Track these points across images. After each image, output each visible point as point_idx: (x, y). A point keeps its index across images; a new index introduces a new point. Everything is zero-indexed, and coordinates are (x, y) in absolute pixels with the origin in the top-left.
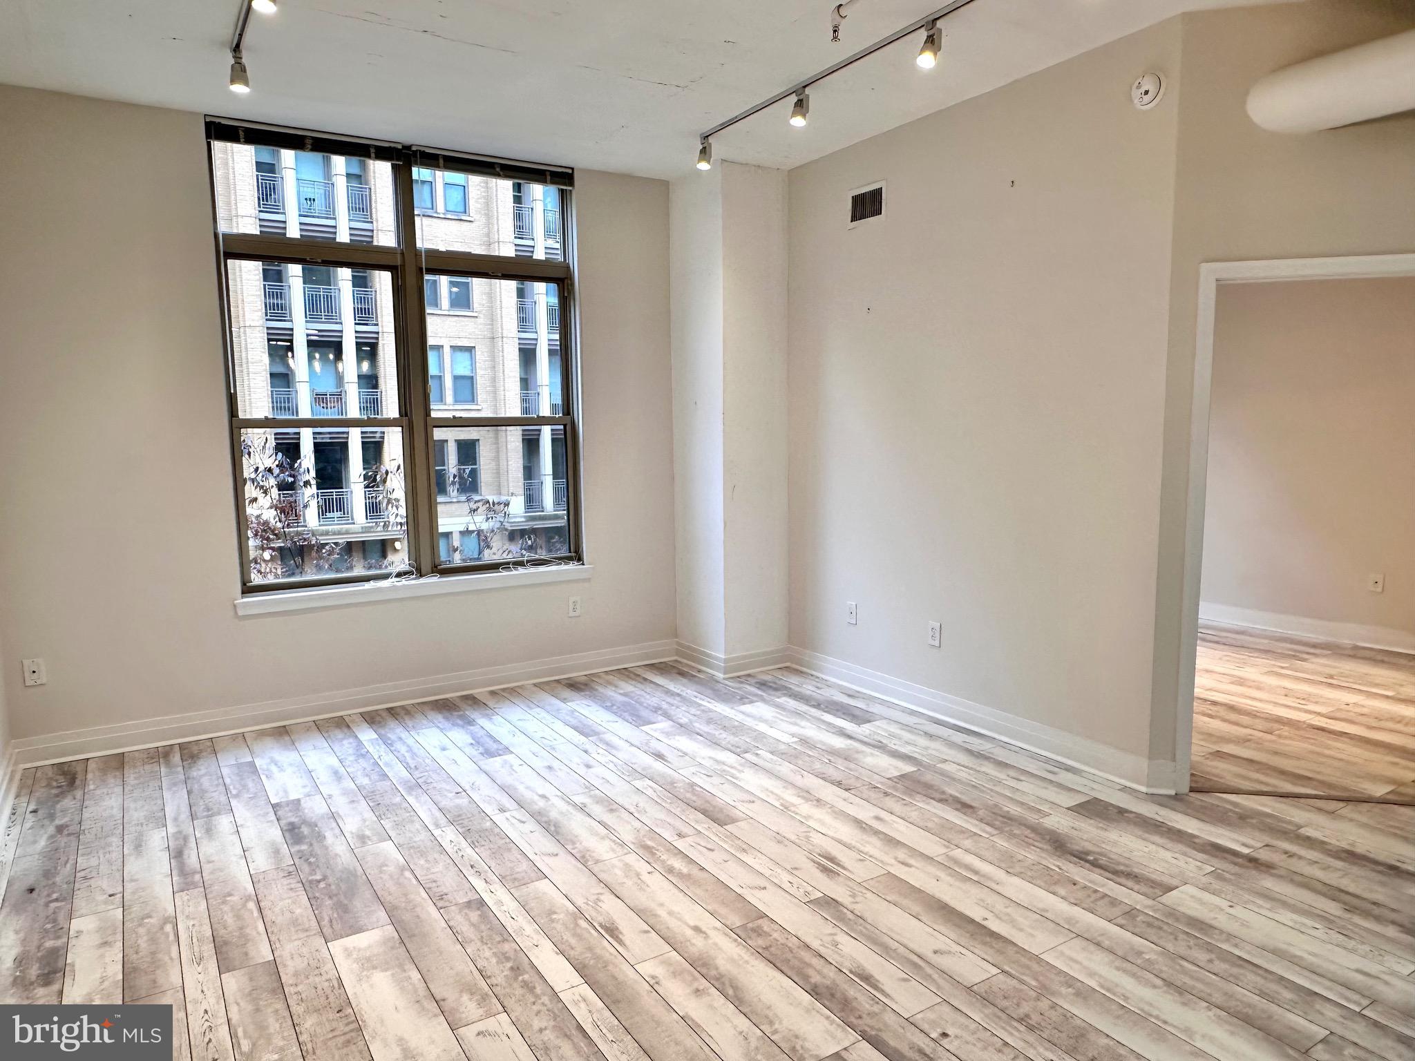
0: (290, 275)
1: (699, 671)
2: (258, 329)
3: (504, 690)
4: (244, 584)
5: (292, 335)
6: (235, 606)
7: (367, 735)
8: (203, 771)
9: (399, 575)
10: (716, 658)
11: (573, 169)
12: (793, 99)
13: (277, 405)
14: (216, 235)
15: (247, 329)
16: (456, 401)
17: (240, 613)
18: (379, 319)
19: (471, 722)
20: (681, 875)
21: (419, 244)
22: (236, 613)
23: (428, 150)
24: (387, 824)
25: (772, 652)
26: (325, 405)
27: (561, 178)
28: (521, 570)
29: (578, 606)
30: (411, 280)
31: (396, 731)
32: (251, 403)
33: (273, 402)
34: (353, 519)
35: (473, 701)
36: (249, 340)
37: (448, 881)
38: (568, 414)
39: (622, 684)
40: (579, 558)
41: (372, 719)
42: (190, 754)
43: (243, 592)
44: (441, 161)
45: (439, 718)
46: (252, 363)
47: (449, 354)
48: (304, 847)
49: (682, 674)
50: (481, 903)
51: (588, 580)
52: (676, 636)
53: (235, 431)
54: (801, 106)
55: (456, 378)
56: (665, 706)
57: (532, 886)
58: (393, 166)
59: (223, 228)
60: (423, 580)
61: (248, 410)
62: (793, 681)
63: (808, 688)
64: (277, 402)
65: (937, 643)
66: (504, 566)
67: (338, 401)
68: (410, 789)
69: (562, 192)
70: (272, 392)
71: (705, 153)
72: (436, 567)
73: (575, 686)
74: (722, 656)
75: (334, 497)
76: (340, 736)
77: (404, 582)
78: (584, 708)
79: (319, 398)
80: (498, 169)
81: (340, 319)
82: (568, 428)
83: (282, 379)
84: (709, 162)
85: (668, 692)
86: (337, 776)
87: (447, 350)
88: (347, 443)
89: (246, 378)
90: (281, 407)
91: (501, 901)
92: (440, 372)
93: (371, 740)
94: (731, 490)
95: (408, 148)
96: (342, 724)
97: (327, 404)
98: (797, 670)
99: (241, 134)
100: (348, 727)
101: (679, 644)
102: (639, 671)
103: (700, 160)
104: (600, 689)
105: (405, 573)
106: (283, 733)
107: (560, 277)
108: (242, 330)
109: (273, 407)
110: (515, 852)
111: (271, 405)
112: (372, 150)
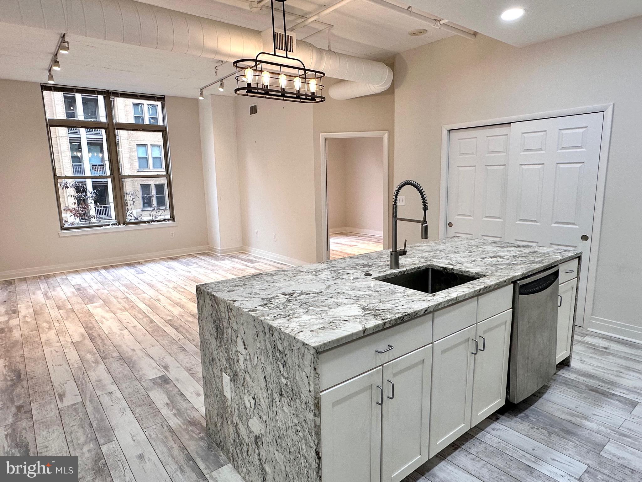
0: (78, 114)
1: (214, 254)
2: (65, 138)
3: (149, 260)
4: (61, 227)
5: (80, 140)
6: (59, 234)
7: (103, 271)
8: (51, 281)
9: (112, 225)
10: (218, 250)
11: (164, 96)
12: (220, 83)
13: (76, 170)
14: (46, 119)
15: (60, 138)
16: (154, 168)
17: (61, 236)
18: (119, 134)
19: (136, 268)
20: (182, 292)
21: (114, 121)
22: (59, 236)
23: (114, 92)
24: (105, 287)
25: (238, 248)
26: (97, 170)
27: (161, 99)
28: (153, 223)
29: (174, 235)
30: (111, 132)
31: (112, 271)
32: (63, 170)
33: (73, 169)
34: (111, 218)
35: (139, 263)
36: (61, 143)
37: (119, 295)
38: (168, 174)
39: (187, 258)
40: (174, 220)
41: (105, 268)
42: (47, 277)
43: (61, 230)
44: (119, 95)
45: (127, 267)
46: (63, 152)
47: (150, 148)
48: (81, 292)
49: (208, 255)
50: (127, 298)
51: (177, 226)
52: (208, 244)
53: (56, 180)
54: (222, 85)
55: (154, 158)
56: (198, 262)
57: (142, 295)
58: (104, 97)
59: (49, 117)
60: (120, 226)
61: (62, 172)
62: (241, 256)
63: (245, 257)
64: (75, 169)
65: (275, 240)
66: (148, 222)
67: (102, 168)
68: (113, 281)
69: (162, 103)
70: (73, 164)
71: (201, 94)
72: (125, 222)
73: (172, 259)
74: (220, 249)
75: (103, 208)
76: (95, 272)
77: (114, 226)
78: (173, 264)
79: (94, 167)
80: (139, 97)
81: (101, 133)
82: (168, 178)
83: (77, 160)
84: (203, 97)
85: (201, 259)
86: (92, 279)
87: (149, 147)
88: (107, 186)
89: (61, 159)
90: (77, 171)
91: (133, 298)
92: (147, 156)
93: (104, 272)
94: (220, 198)
95: (108, 91)
96: (96, 269)
97: (97, 169)
98: (244, 253)
99: (53, 88)
100: (97, 270)
101: (209, 247)
102: (195, 255)
103: (200, 96)
104: (180, 259)
105: (114, 224)
106: (76, 272)
107: (162, 130)
108: (58, 138)
109: (74, 171)
110: (139, 290)
111: (72, 170)
112: (96, 92)
